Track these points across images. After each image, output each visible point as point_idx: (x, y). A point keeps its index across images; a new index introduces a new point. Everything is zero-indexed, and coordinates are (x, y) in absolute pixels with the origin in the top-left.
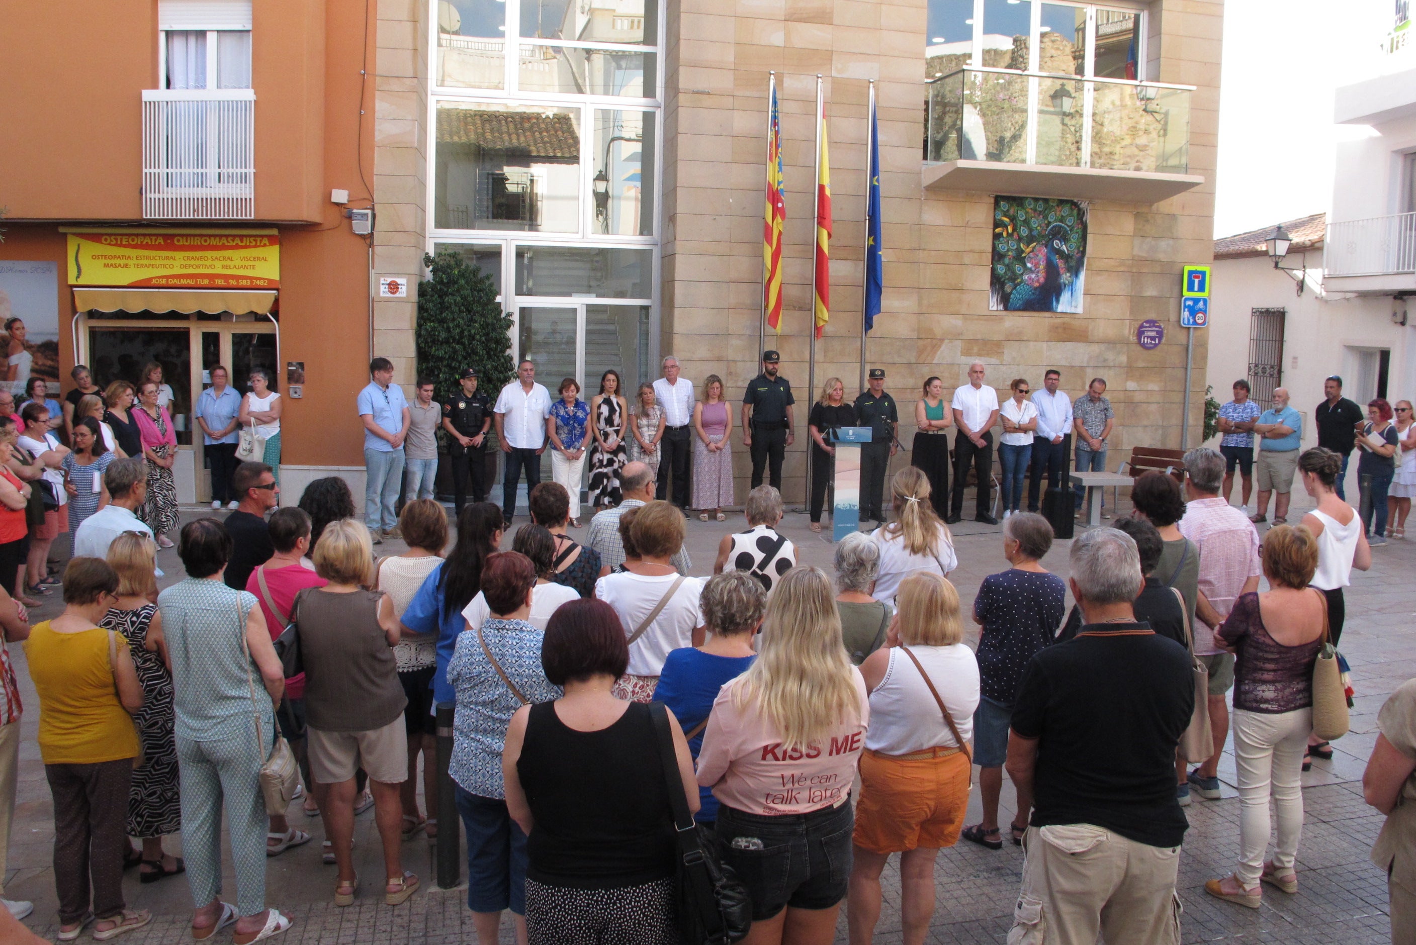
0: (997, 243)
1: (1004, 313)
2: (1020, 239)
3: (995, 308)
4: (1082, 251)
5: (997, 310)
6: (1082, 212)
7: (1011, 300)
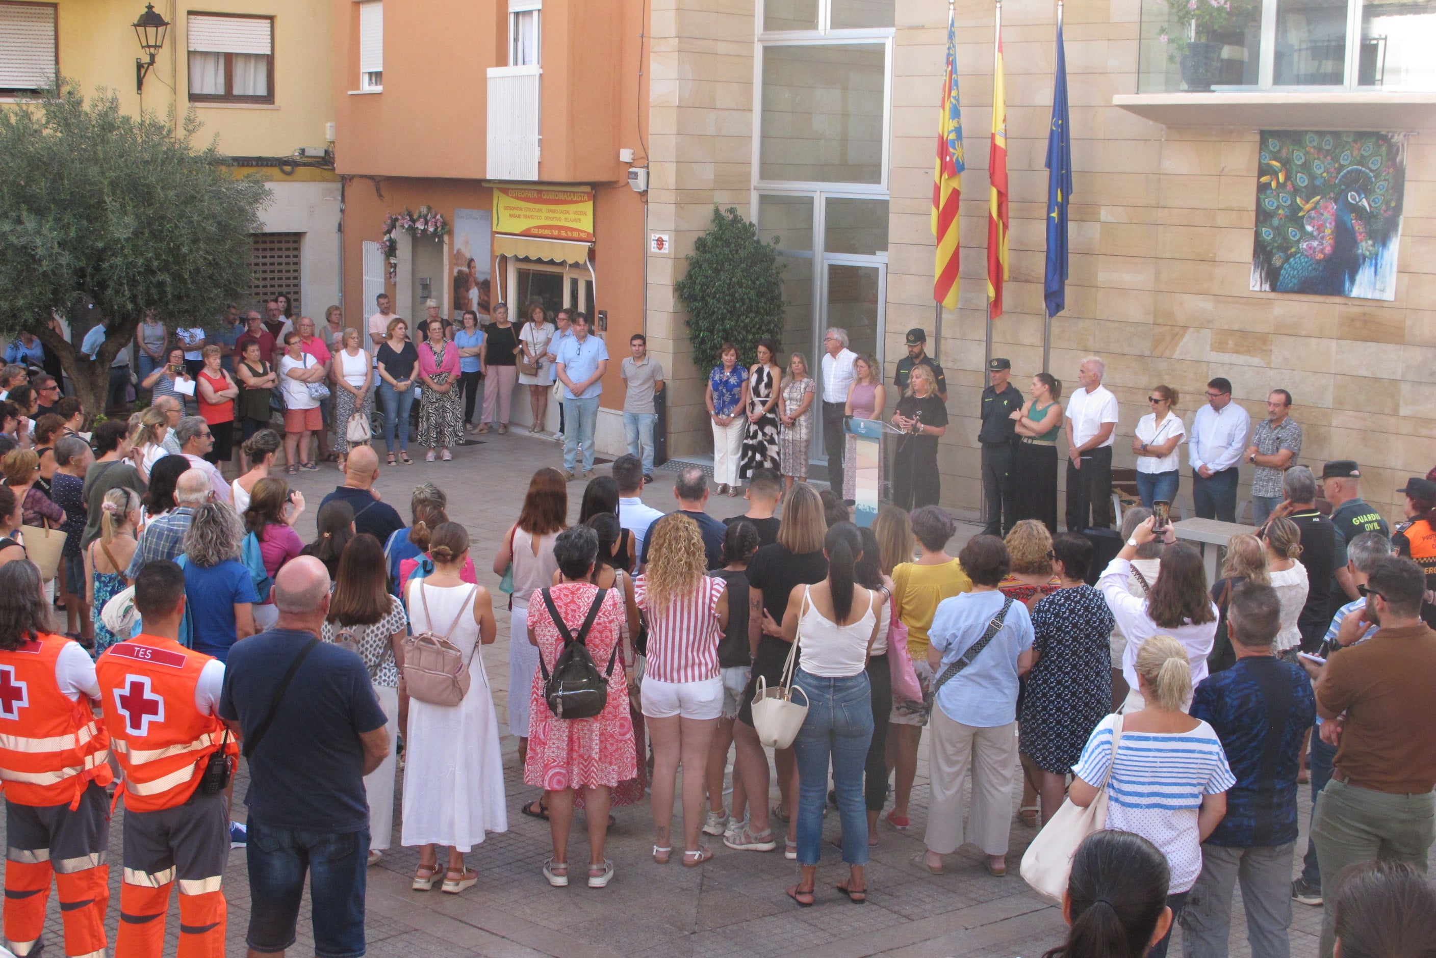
0: (1262, 197)
1: (1272, 295)
2: (1296, 191)
3: (1258, 288)
4: (1394, 208)
5: (1261, 291)
6: (1395, 149)
7: (1281, 278)
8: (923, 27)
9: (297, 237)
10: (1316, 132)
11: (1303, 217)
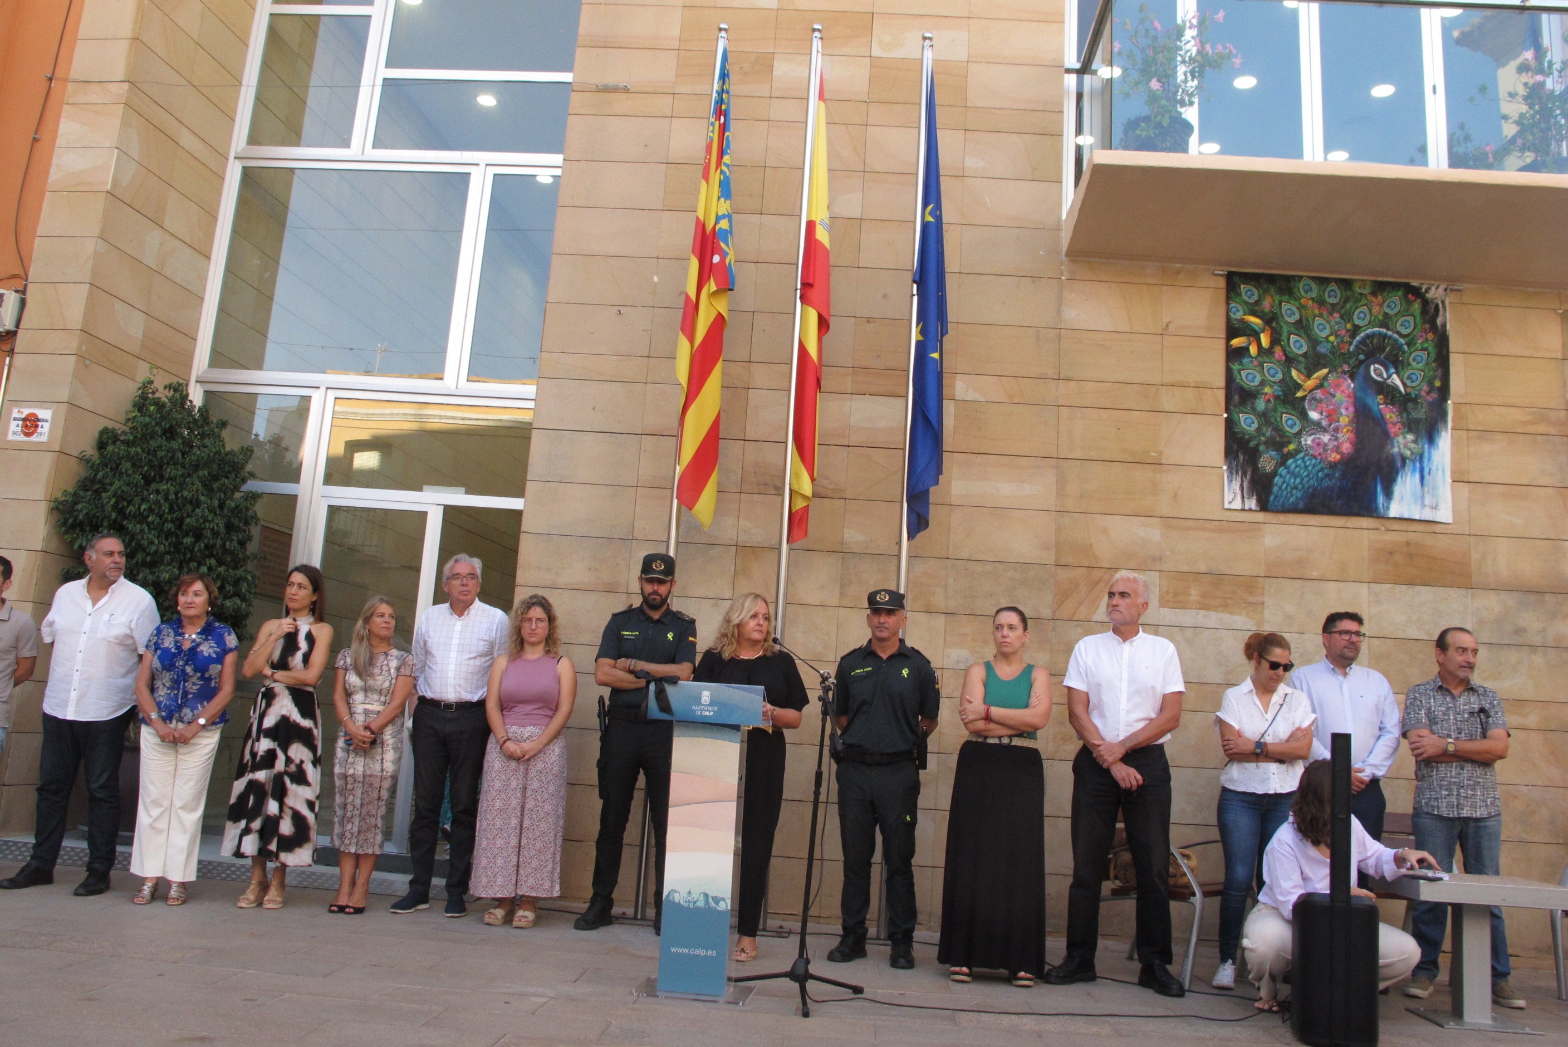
0: (1236, 367)
1: (1261, 517)
2: (1290, 361)
3: (1237, 504)
4: (1439, 389)
5: (1243, 510)
6: (1432, 306)
7: (1275, 489)
8: (626, 90)
10: (1314, 279)
11: (1304, 398)
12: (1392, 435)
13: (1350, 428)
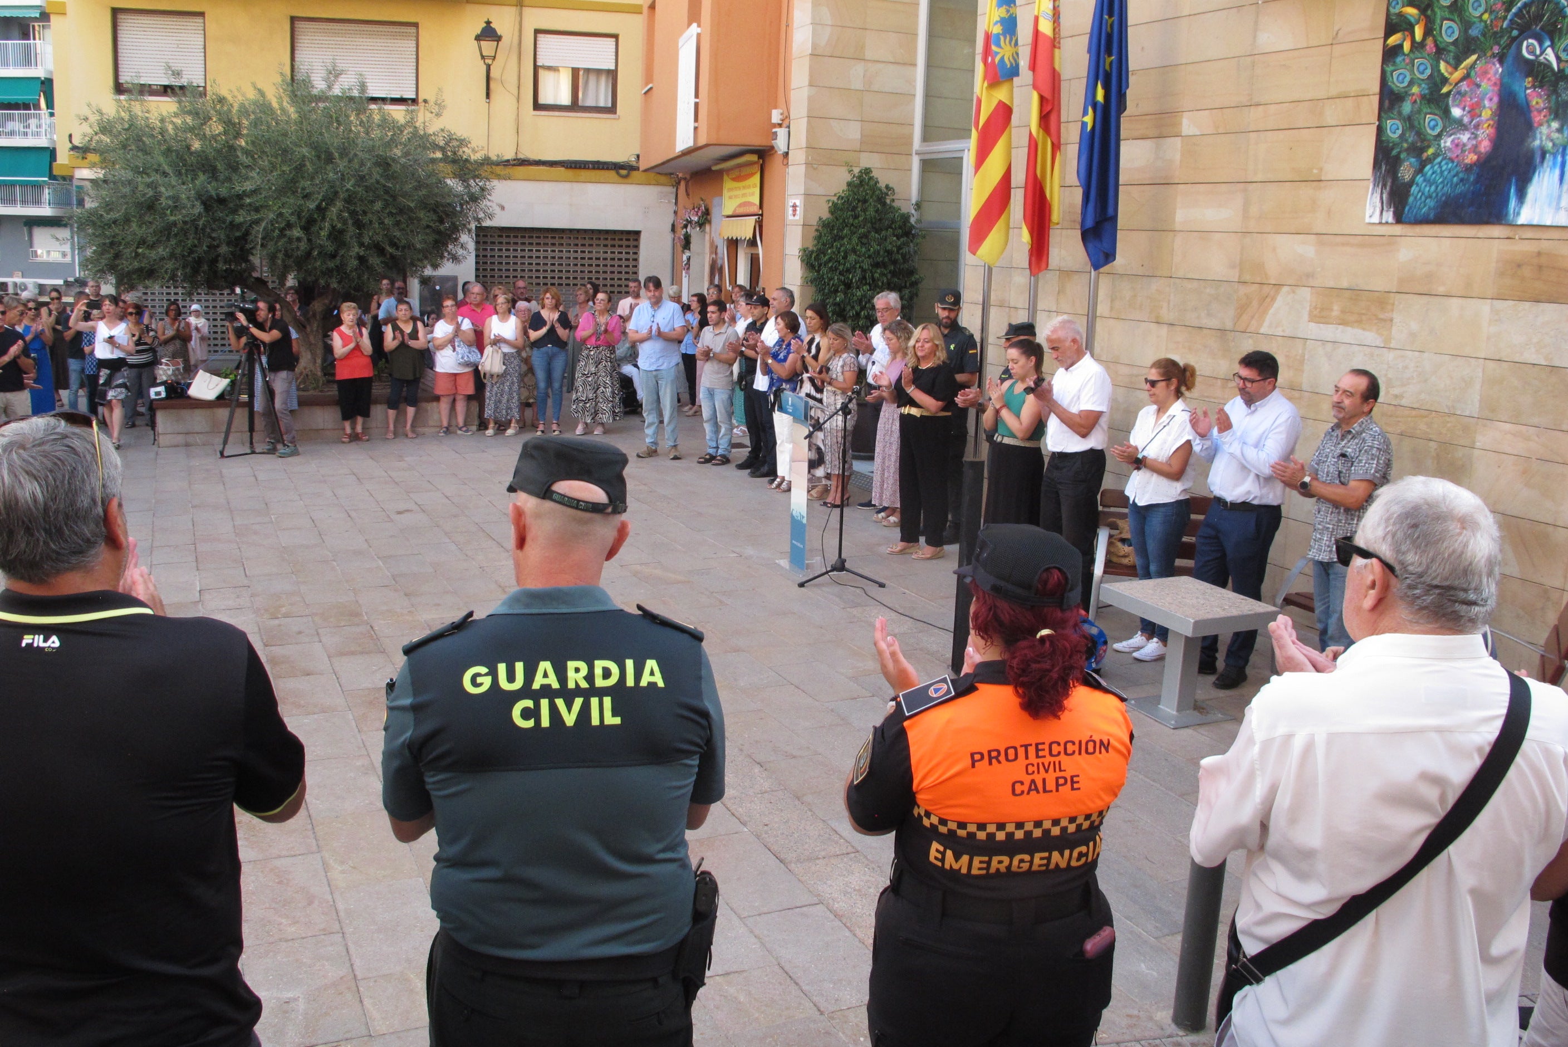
0: (1389, 69)
1: (1398, 229)
2: (1440, 51)
3: (1376, 219)
5: (1380, 223)
7: (1411, 199)
9: (638, 233)
11: (1449, 93)
12: (1535, 125)
13: (1491, 122)
